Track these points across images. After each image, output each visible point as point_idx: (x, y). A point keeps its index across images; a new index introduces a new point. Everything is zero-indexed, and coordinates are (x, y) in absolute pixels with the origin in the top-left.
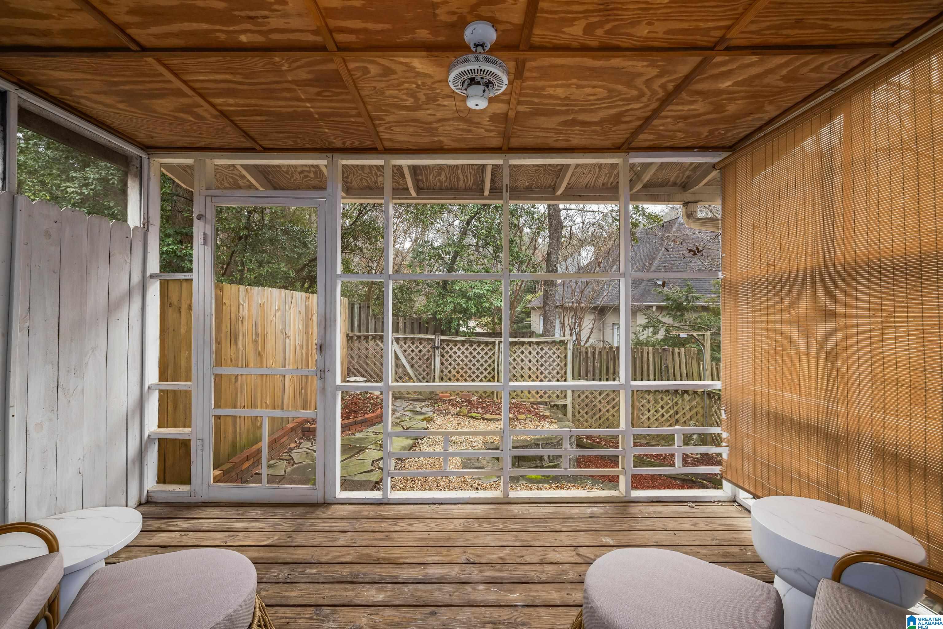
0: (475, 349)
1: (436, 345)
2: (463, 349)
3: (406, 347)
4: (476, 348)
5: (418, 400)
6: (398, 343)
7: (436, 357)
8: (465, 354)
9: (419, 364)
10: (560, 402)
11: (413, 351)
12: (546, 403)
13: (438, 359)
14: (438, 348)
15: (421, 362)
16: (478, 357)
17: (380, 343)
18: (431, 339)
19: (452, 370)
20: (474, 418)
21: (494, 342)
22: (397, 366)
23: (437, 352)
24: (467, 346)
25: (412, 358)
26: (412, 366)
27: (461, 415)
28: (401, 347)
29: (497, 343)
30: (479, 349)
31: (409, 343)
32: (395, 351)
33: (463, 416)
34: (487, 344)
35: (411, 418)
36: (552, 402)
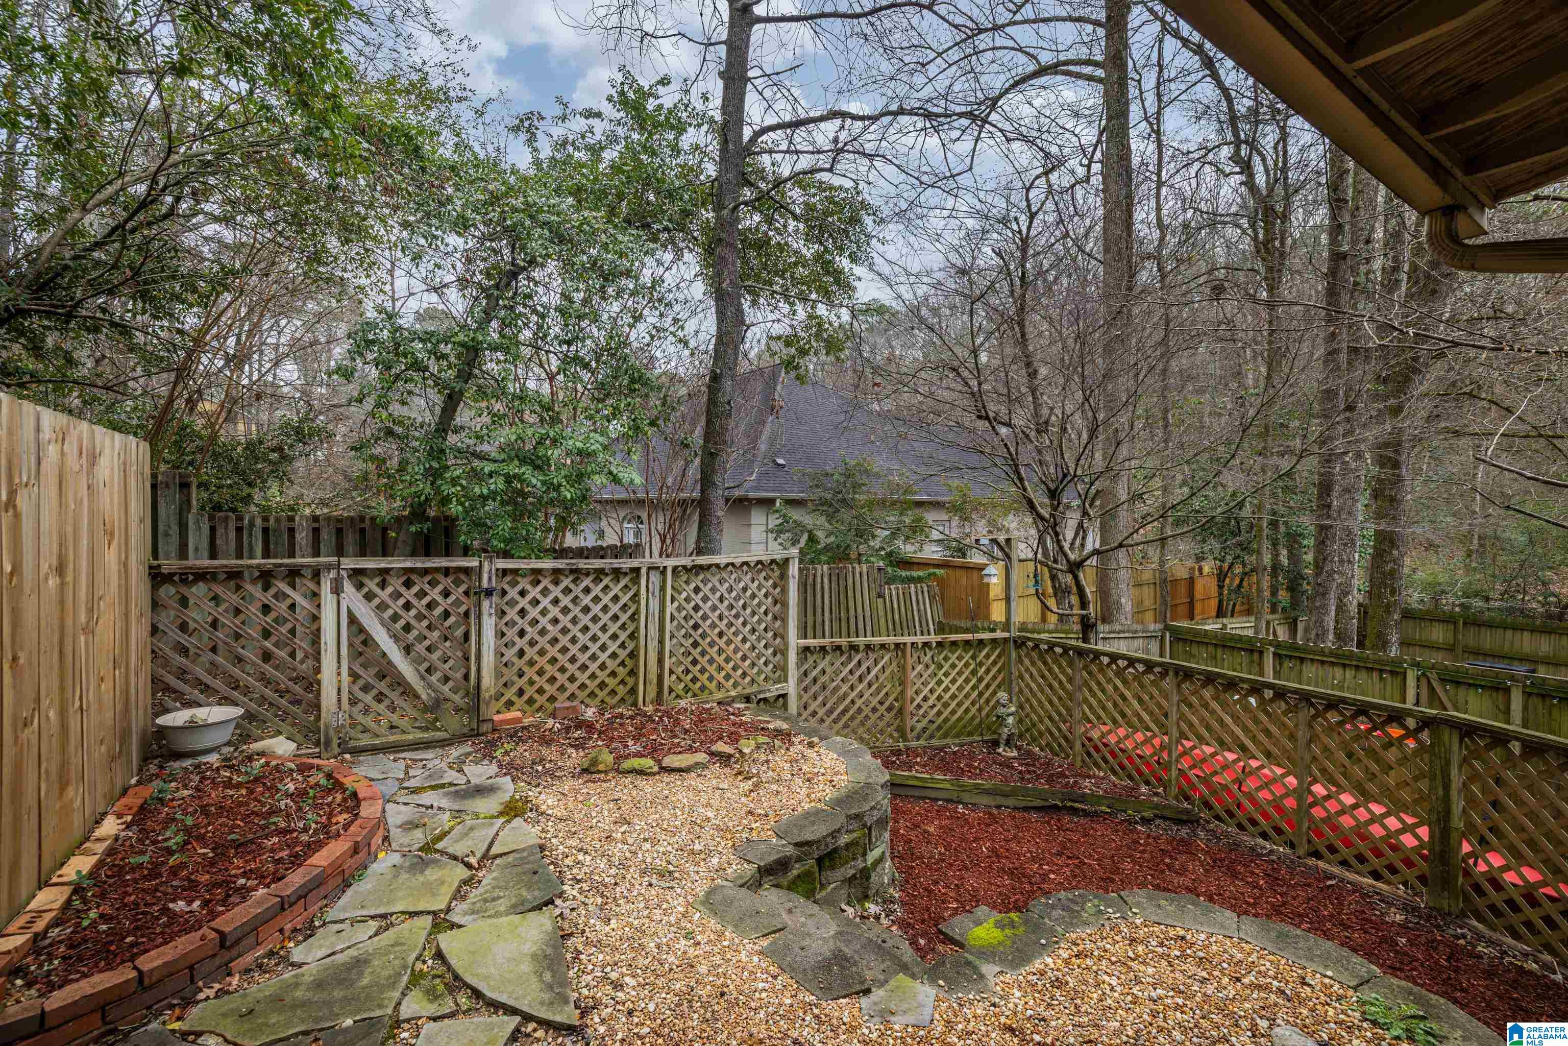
0: (587, 590)
1: (485, 584)
2: (556, 591)
3: (384, 595)
4: (591, 586)
5: (427, 745)
6: (360, 586)
7: (485, 617)
8: (562, 605)
9: (427, 643)
10: (774, 690)
11: (407, 606)
12: (748, 699)
13: (489, 624)
14: (489, 593)
15: (436, 634)
16: (596, 609)
17: (288, 591)
18: (467, 571)
19: (527, 648)
20: (641, 772)
21: (637, 570)
22: (356, 654)
23: (486, 604)
24: (566, 582)
25: (407, 628)
26: (408, 650)
27: (599, 772)
28: (369, 597)
29: (644, 571)
30: (596, 590)
31: (395, 583)
32: (350, 612)
33: (606, 772)
34: (617, 573)
35: (458, 814)
36: (760, 692)
